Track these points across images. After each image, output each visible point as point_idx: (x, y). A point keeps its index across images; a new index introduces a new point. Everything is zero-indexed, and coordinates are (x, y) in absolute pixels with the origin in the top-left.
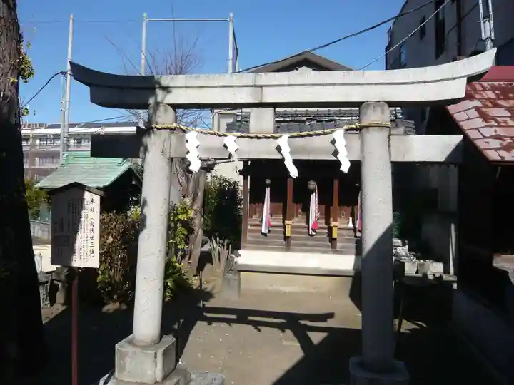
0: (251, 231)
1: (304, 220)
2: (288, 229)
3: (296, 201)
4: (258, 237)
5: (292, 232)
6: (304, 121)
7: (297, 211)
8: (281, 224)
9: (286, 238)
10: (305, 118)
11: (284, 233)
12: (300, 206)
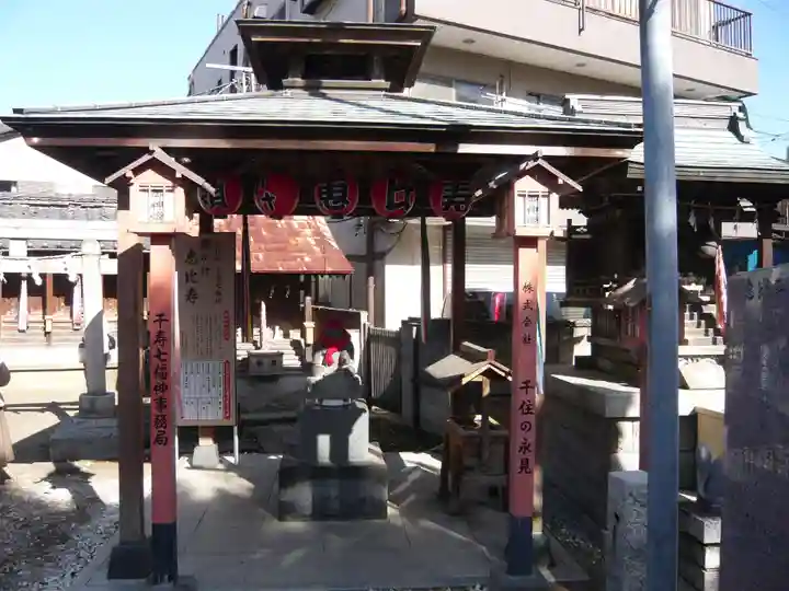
0: (5, 328)
1: (69, 314)
2: (49, 324)
3: (57, 294)
4: (14, 335)
5: (53, 327)
6: (66, 206)
7: (59, 304)
8: (41, 319)
9: (47, 334)
10: (67, 203)
11: (45, 329)
12: (62, 300)
